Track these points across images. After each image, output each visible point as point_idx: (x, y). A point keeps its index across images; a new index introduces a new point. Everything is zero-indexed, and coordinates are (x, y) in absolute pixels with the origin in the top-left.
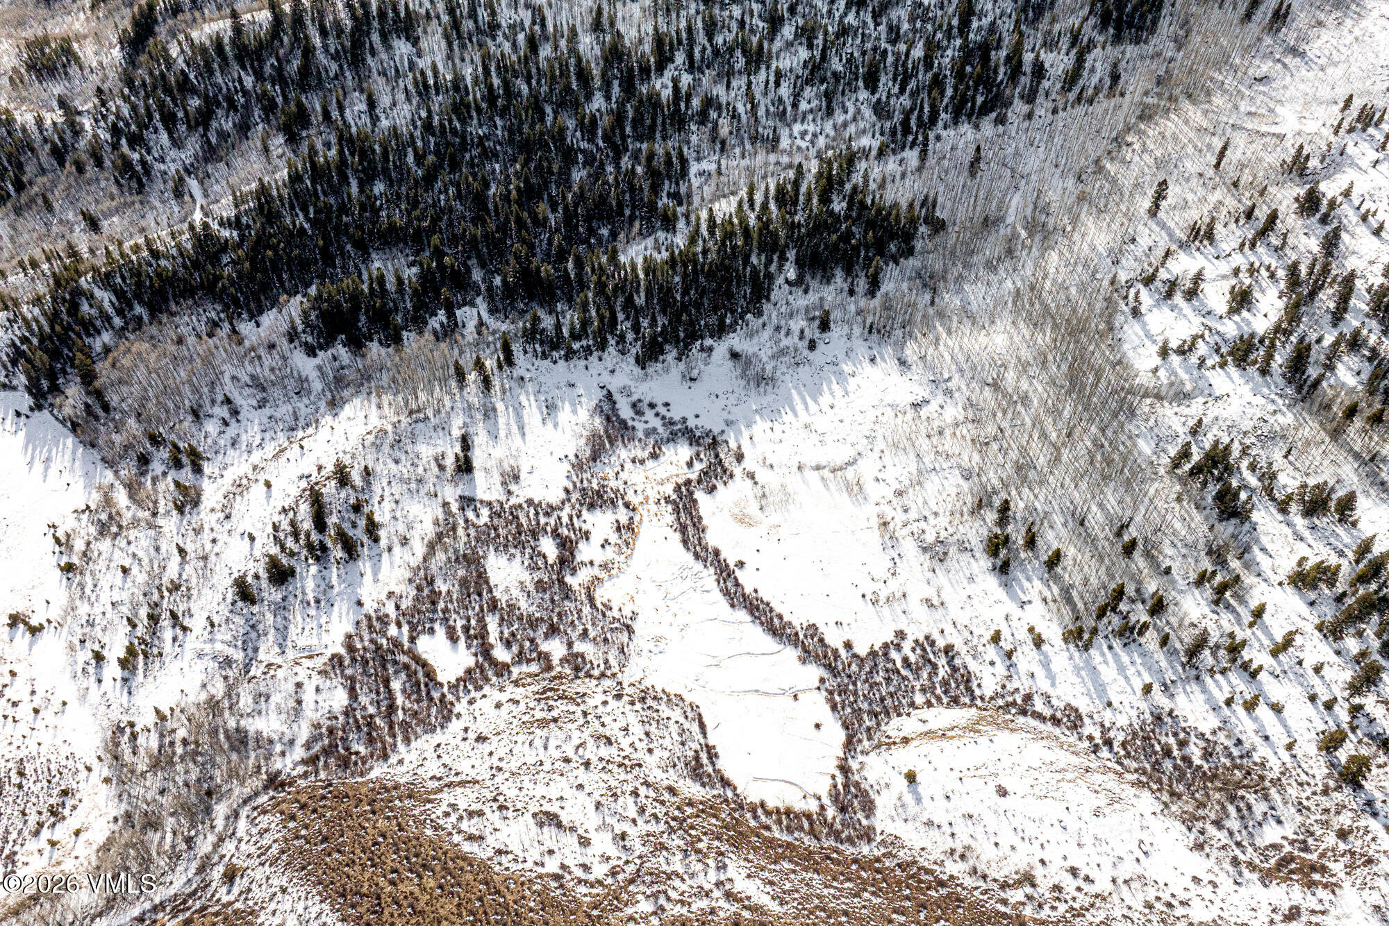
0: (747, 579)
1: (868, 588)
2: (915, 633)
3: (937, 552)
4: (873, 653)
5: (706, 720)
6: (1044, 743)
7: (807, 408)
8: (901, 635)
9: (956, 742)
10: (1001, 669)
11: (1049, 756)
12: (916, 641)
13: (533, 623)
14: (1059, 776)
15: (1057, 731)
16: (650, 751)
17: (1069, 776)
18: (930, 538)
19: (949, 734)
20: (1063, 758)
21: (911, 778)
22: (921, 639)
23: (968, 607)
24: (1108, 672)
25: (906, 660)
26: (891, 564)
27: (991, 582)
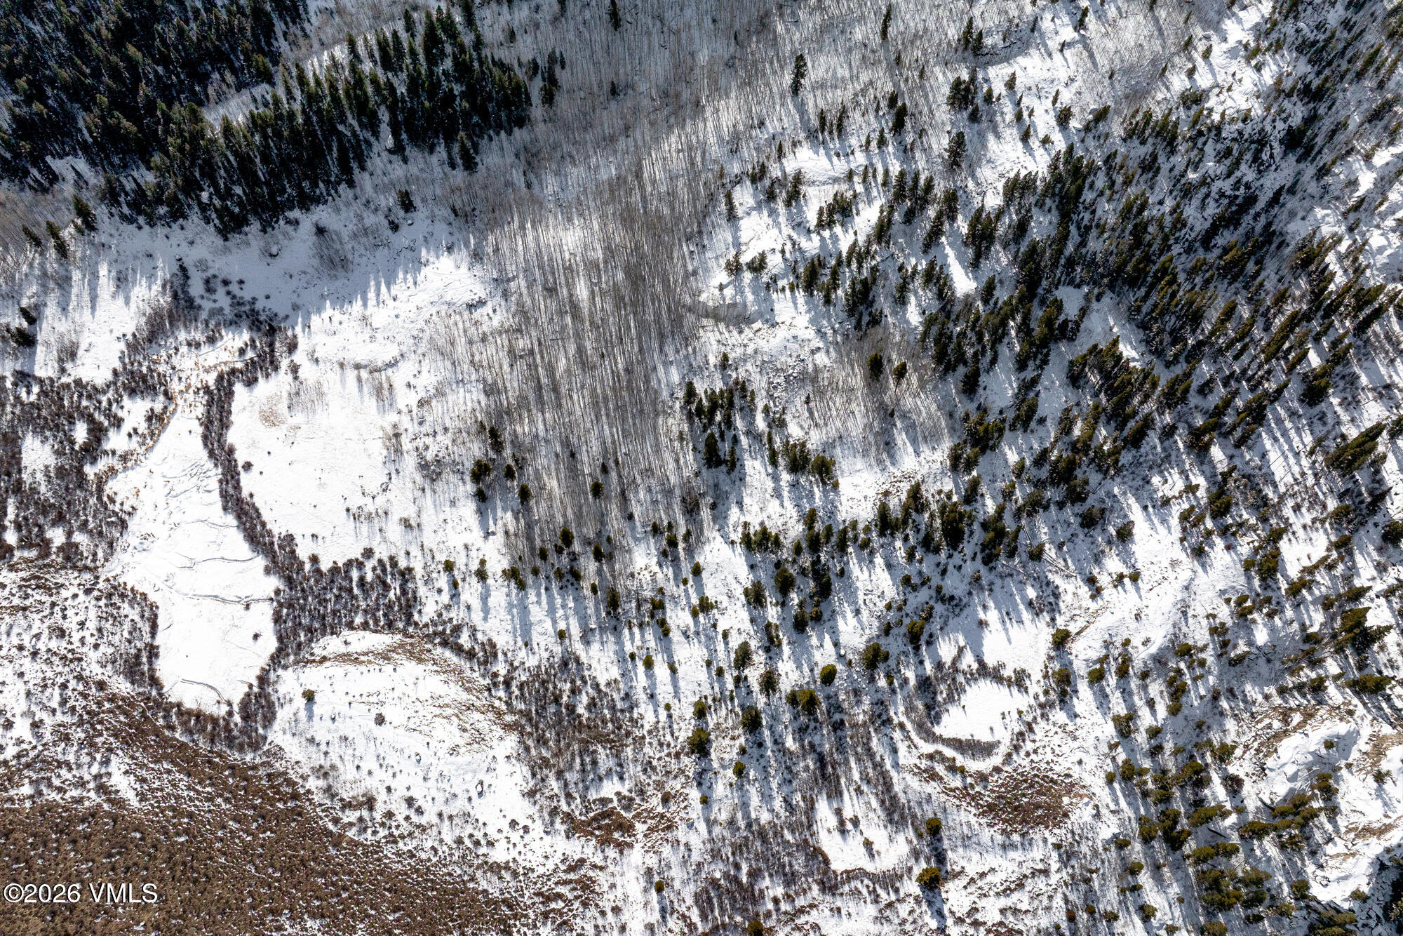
0: (248, 483)
1: (355, 501)
2: (382, 552)
3: (432, 471)
4: (335, 570)
5: (160, 621)
6: (444, 677)
7: (378, 295)
8: (368, 553)
9: (363, 668)
10: (445, 598)
11: (441, 689)
12: (380, 561)
13: (44, 508)
14: (438, 711)
15: (466, 665)
16: (96, 646)
17: (449, 711)
18: (430, 456)
19: (362, 658)
20: (455, 693)
21: (309, 696)
22: (386, 559)
23: (441, 532)
24: (537, 613)
25: (362, 579)
26: (385, 479)
27: (468, 509)
